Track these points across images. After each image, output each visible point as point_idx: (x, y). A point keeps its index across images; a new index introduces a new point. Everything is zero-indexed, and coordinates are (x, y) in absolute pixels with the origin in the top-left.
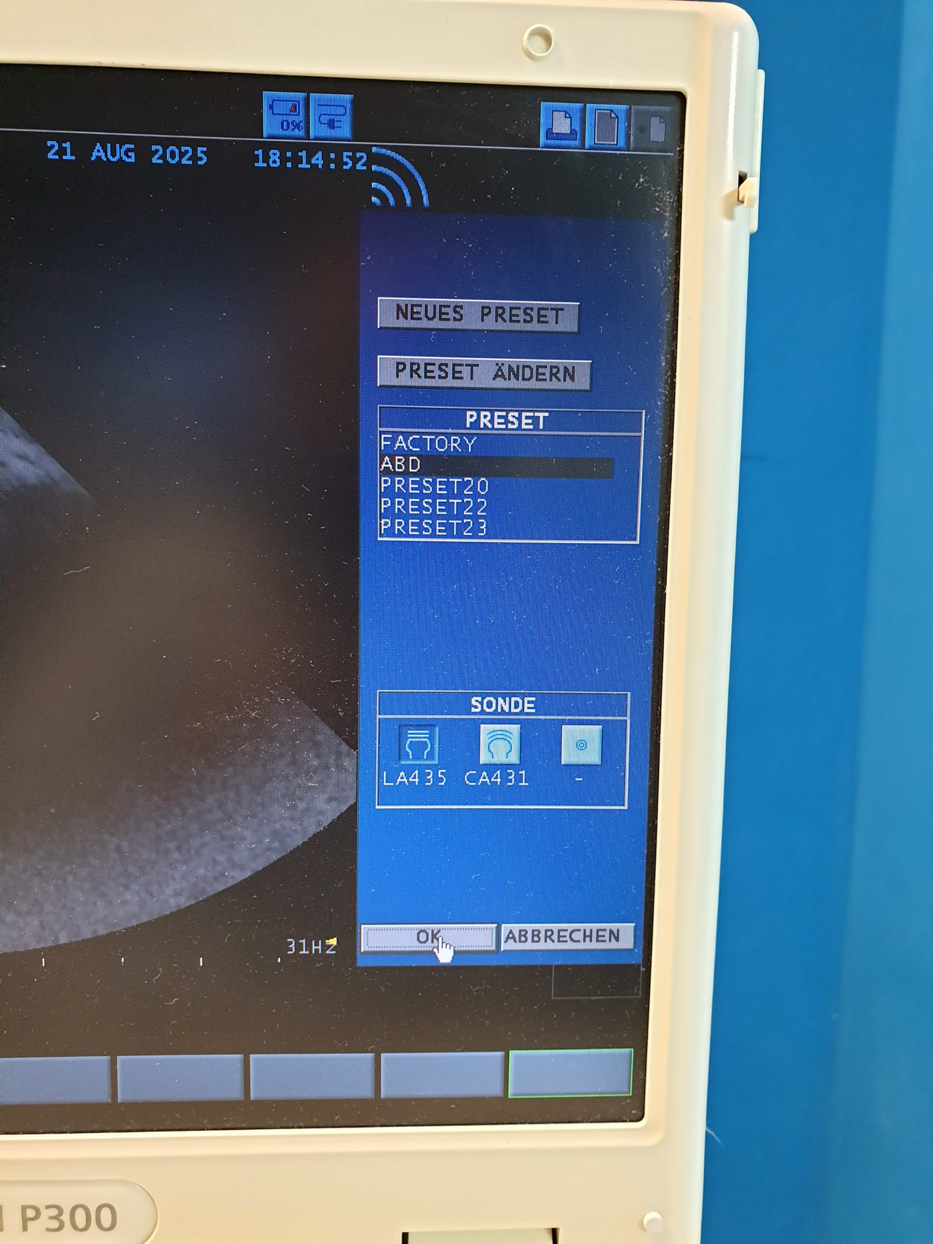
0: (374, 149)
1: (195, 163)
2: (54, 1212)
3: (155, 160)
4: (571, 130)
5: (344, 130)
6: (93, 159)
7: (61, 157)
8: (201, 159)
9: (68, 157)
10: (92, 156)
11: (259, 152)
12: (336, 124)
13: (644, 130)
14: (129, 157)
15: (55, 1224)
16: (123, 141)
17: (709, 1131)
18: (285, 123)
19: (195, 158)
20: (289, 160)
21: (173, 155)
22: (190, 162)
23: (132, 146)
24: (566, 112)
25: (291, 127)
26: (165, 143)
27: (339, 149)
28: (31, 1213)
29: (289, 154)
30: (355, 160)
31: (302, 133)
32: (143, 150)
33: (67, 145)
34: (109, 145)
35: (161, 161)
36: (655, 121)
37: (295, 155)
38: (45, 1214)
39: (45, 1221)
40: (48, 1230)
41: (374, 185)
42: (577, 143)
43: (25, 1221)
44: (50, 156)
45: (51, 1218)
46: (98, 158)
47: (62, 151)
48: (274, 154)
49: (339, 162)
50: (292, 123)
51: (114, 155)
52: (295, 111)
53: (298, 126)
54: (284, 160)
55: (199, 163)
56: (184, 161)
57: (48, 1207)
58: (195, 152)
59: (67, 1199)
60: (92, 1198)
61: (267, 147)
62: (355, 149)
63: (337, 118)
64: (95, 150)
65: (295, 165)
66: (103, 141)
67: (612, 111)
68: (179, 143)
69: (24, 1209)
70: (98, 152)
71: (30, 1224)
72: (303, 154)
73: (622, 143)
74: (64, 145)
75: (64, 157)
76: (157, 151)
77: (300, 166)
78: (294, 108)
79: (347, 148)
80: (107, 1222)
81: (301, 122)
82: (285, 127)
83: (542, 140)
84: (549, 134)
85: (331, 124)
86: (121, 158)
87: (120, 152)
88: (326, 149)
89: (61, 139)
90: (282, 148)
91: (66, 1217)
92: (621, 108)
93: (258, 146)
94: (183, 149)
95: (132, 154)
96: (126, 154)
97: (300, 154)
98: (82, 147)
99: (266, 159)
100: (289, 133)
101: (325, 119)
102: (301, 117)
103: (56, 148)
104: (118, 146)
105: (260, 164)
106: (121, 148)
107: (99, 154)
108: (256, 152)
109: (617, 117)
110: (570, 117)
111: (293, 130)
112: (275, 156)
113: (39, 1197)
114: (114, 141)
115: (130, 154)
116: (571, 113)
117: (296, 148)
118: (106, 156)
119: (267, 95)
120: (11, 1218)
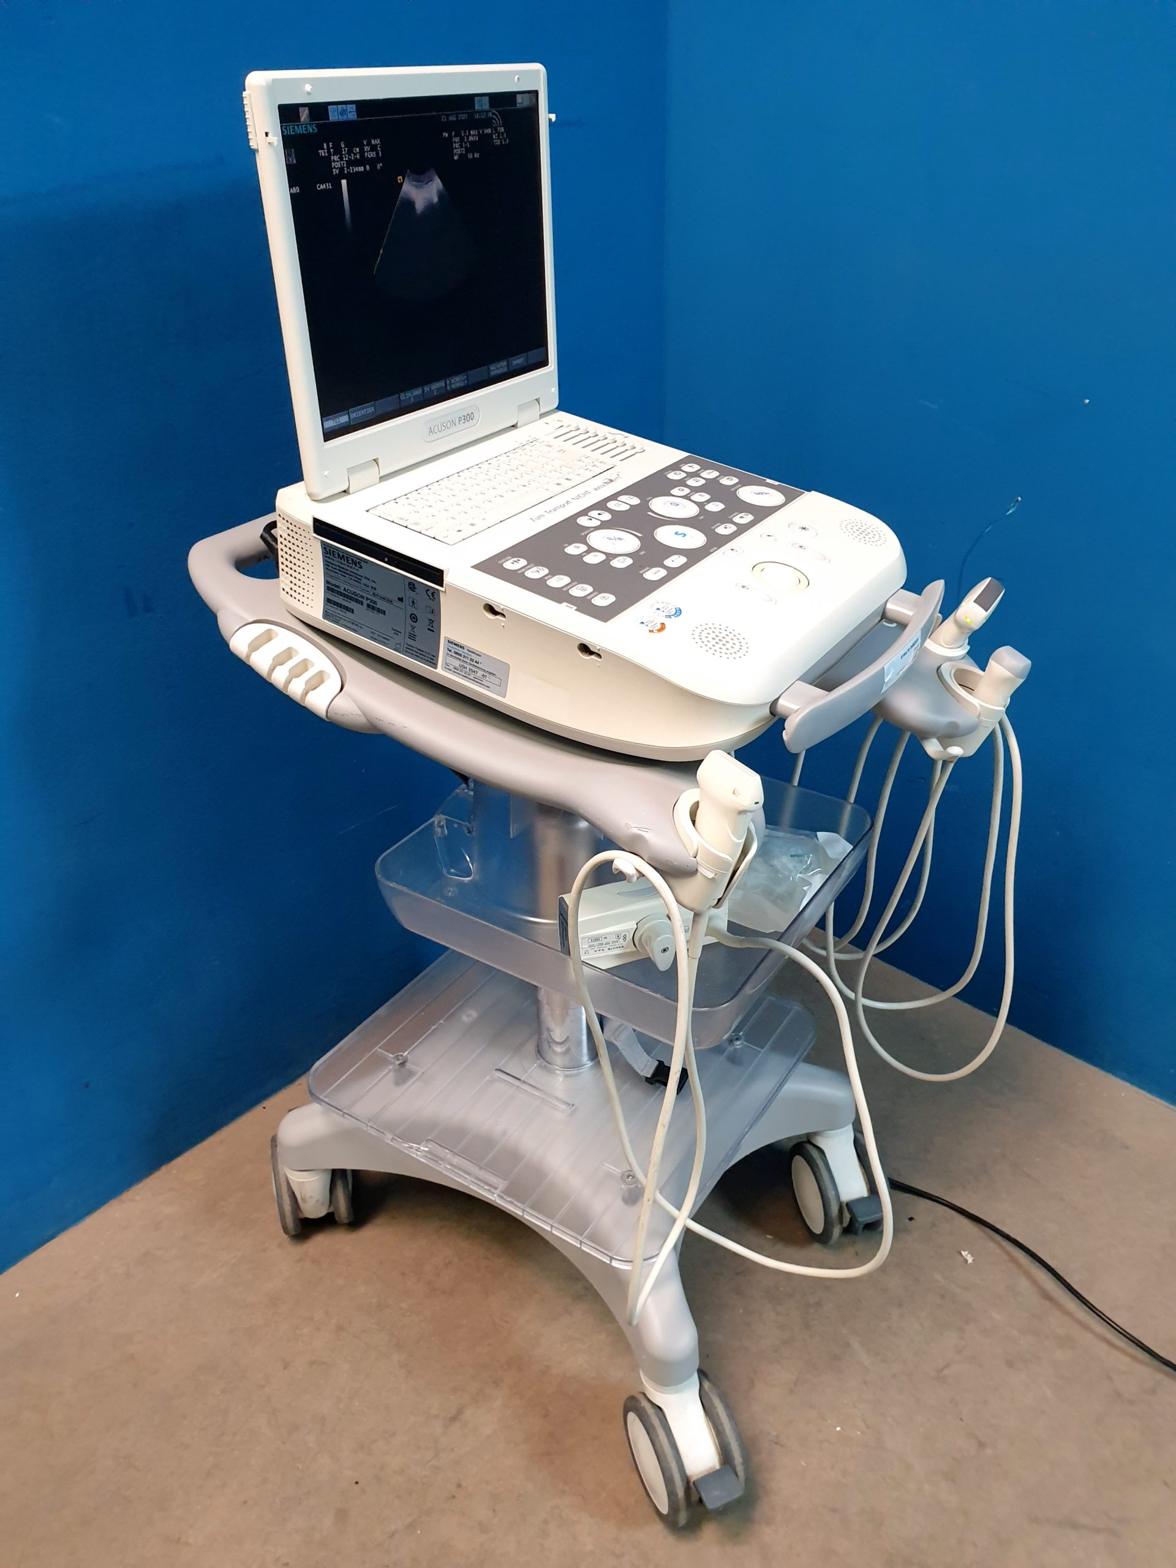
0: (493, 112)
2: (464, 417)
4: (521, 102)
5: (487, 107)
15: (464, 421)
16: (453, 115)
21: (461, 117)
23: (455, 116)
24: (520, 97)
26: (460, 114)
28: (460, 419)
29: (479, 115)
30: (490, 115)
31: (481, 108)
32: (458, 116)
34: (451, 116)
36: (534, 97)
38: (462, 418)
39: (462, 420)
40: (463, 423)
41: (494, 121)
42: (522, 105)
43: (459, 421)
48: (477, 115)
49: (488, 115)
50: (480, 106)
58: (466, 116)
61: (476, 113)
62: (490, 112)
65: (481, 118)
70: (450, 118)
72: (482, 114)
73: (529, 105)
78: (480, 102)
79: (488, 111)
83: (517, 106)
84: (519, 104)
88: (486, 112)
90: (479, 113)
91: (466, 418)
92: (530, 95)
93: (474, 113)
94: (463, 115)
96: (455, 118)
100: (479, 108)
101: (485, 104)
102: (481, 104)
105: (475, 118)
109: (528, 97)
119: (475, 98)
120: (457, 421)
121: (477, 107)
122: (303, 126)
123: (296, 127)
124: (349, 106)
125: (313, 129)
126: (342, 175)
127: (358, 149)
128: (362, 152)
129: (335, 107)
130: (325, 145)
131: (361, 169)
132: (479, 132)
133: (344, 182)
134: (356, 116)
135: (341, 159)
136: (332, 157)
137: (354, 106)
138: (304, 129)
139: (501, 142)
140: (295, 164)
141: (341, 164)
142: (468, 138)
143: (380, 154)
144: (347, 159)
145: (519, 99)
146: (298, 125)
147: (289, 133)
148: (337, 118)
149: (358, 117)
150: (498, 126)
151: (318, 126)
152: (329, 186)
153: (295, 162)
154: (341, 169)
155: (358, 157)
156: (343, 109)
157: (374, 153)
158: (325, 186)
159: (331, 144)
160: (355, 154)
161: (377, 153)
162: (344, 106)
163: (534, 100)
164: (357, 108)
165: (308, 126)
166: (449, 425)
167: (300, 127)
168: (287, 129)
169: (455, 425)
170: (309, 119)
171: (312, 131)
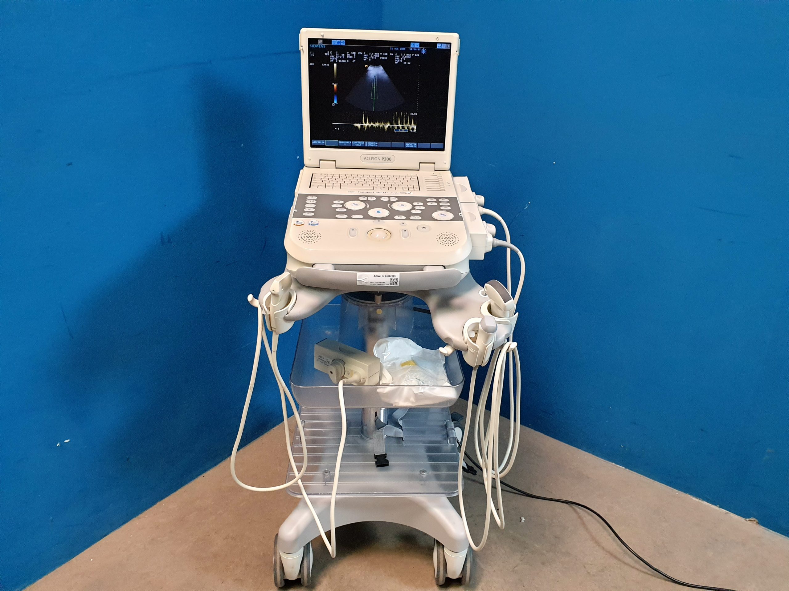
5: (418, 47)
8: (405, 49)
13: (447, 46)
32: (399, 48)
39: (384, 159)
40: (384, 161)
47: (392, 48)
50: (413, 46)
52: (414, 44)
59: (387, 157)
60: (389, 157)
61: (411, 48)
62: (419, 48)
65: (414, 50)
66: (396, 48)
68: (403, 48)
70: (395, 49)
73: (445, 48)
80: (390, 160)
84: (438, 47)
85: (417, 46)
88: (417, 48)
90: (412, 48)
92: (445, 44)
96: (397, 49)
105: (410, 50)
113: (384, 156)
117: (414, 48)
119: (411, 43)
120: (381, 159)
121: (411, 46)
123: (316, 46)
124: (342, 41)
126: (335, 61)
127: (344, 55)
128: (346, 56)
129: (335, 40)
130: (328, 52)
131: (345, 61)
132: (411, 55)
133: (335, 65)
134: (344, 44)
135: (335, 57)
136: (331, 56)
137: (344, 41)
138: (319, 46)
142: (404, 56)
143: (355, 57)
144: (338, 57)
145: (439, 45)
146: (317, 45)
148: (335, 44)
149: (346, 44)
151: (325, 46)
152: (328, 65)
153: (313, 56)
154: (335, 60)
155: (344, 57)
156: (339, 42)
157: (352, 57)
158: (326, 65)
159: (331, 52)
160: (342, 56)
161: (353, 57)
162: (340, 41)
163: (449, 46)
164: (345, 42)
165: (322, 46)
166: (376, 159)
167: (318, 45)
168: (312, 46)
169: (380, 160)
170: (322, 43)
171: (323, 47)
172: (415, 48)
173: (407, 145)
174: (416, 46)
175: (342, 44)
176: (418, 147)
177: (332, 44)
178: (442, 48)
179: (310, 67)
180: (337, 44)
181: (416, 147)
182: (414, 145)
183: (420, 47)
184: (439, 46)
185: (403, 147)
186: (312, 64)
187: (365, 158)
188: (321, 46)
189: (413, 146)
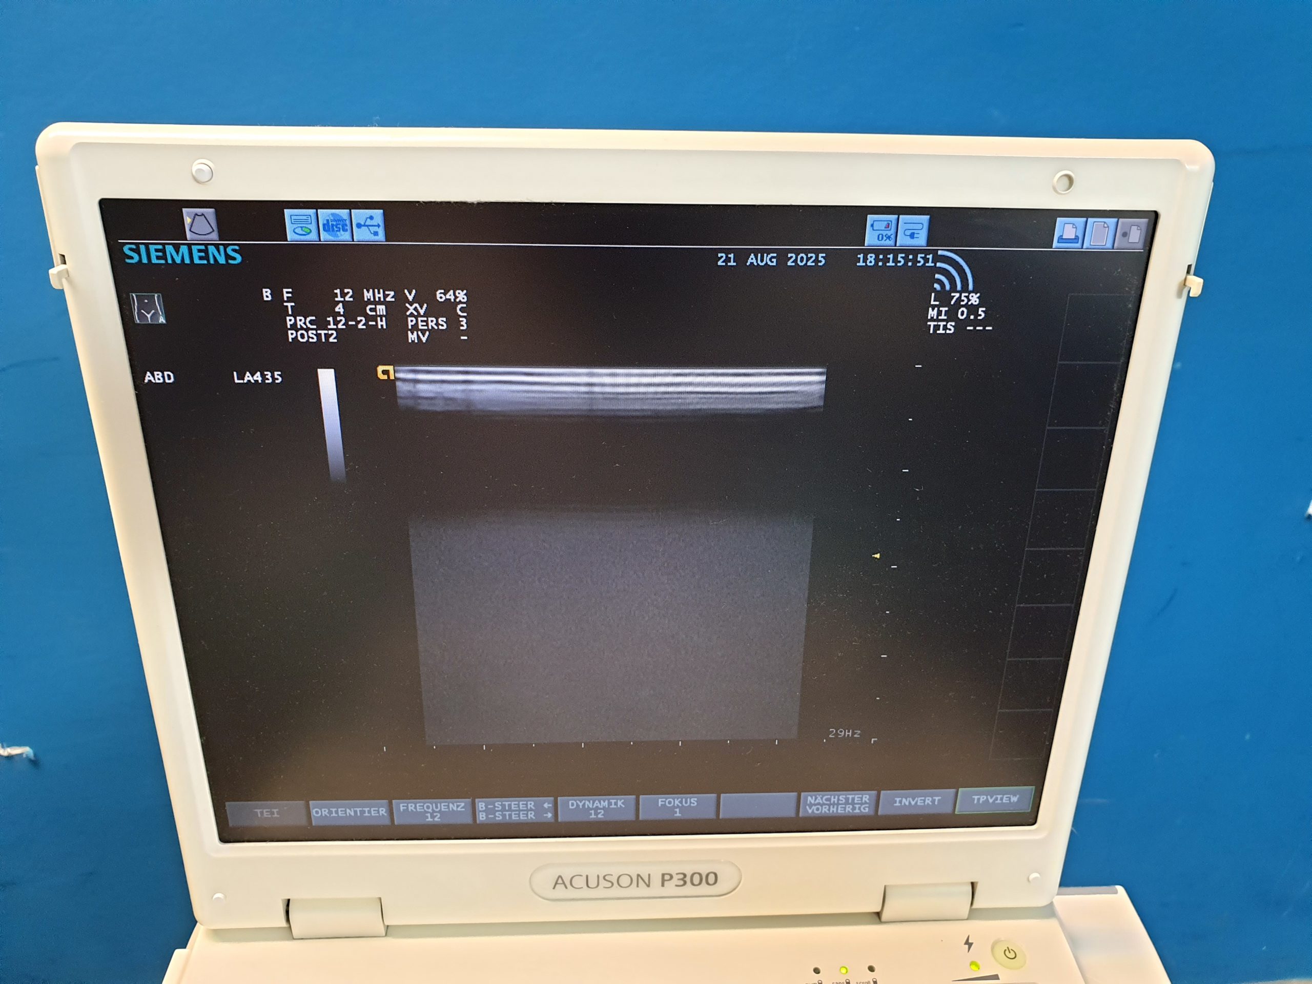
0: (940, 253)
1: (816, 264)
2: (682, 876)
3: (789, 263)
4: (1076, 236)
5: (921, 240)
6: (748, 264)
7: (726, 264)
8: (821, 261)
9: (732, 263)
10: (747, 262)
11: (861, 256)
12: (916, 236)
13: (1125, 235)
14: (773, 262)
15: (682, 883)
16: (769, 252)
17: (1073, 829)
18: (881, 236)
19: (817, 261)
20: (881, 260)
21: (802, 258)
22: (813, 264)
23: (775, 255)
24: (1074, 224)
25: (885, 238)
26: (797, 252)
27: (915, 252)
28: (667, 877)
29: (881, 257)
30: (927, 260)
31: (892, 242)
32: (782, 257)
33: (732, 256)
34: (759, 255)
35: (793, 264)
36: (1134, 228)
37: (885, 257)
38: (675, 877)
39: (675, 881)
40: (677, 886)
41: (937, 276)
42: (1079, 245)
43: (663, 881)
44: (720, 263)
45: (679, 879)
46: (752, 263)
47: (728, 260)
48: (871, 257)
49: (915, 261)
50: (885, 236)
51: (762, 261)
52: (888, 227)
53: (889, 238)
54: (877, 260)
55: (819, 264)
56: (809, 264)
57: (677, 874)
58: (817, 257)
59: (689, 869)
60: (704, 869)
61: (866, 252)
62: (927, 252)
63: (915, 231)
64: (750, 259)
65: (884, 264)
66: (756, 252)
67: (1105, 222)
68: (806, 252)
69: (663, 875)
70: (752, 259)
71: (666, 883)
72: (891, 256)
73: (1109, 245)
74: (729, 256)
75: (729, 264)
76: (792, 257)
77: (888, 264)
78: (888, 226)
79: (921, 251)
80: (712, 881)
81: (892, 235)
82: (880, 239)
83: (1055, 244)
84: (1061, 239)
85: (912, 236)
86: (767, 263)
87: (767, 258)
88: (907, 252)
89: (727, 252)
90: (877, 252)
91: (688, 879)
92: (1113, 221)
93: (860, 251)
94: (809, 255)
95: (774, 260)
96: (770, 260)
97: (888, 256)
98: (741, 257)
99: (865, 260)
100: (883, 242)
101: (908, 233)
102: (893, 231)
103: (724, 258)
104: (765, 255)
105: (861, 264)
106: (767, 256)
107: (752, 261)
108: (859, 256)
109: (1108, 227)
110: (1076, 228)
111: (886, 240)
112: (871, 258)
113: (673, 869)
114: (763, 252)
115: (773, 260)
116: (1077, 225)
117: (886, 252)
118: (757, 262)
119: (870, 218)
120: (656, 880)
121: (870, 239)
122: (194, 248)
123: (170, 249)
124: (359, 215)
125: (228, 257)
127: (381, 309)
128: (397, 315)
129: (312, 212)
130: (267, 291)
134: (381, 238)
136: (289, 320)
137: (378, 214)
138: (196, 255)
139: (960, 324)
140: (162, 324)
141: (318, 336)
143: (464, 321)
144: (340, 326)
145: (1065, 229)
146: (177, 248)
147: (145, 261)
148: (312, 235)
149: (389, 237)
150: (954, 288)
151: (242, 250)
152: (274, 377)
153: (162, 320)
155: (381, 323)
156: (339, 220)
157: (442, 320)
158: (258, 377)
159: (286, 293)
160: (374, 318)
161: (453, 321)
162: (344, 213)
163: (1136, 237)
164: (386, 216)
165: (212, 249)
166: (625, 881)
167: (184, 249)
168: (137, 251)
169: (648, 886)
170: (215, 236)
171: (222, 260)
172: (896, 252)
173: (811, 805)
174: (903, 241)
175: (362, 236)
176: (880, 812)
177: (292, 236)
178: (1090, 244)
179: (143, 393)
180: (326, 237)
181: (866, 810)
182: (853, 803)
183: (929, 243)
184: (1069, 233)
185: (791, 813)
186: (158, 375)
187: (559, 881)
188: (206, 251)
189: (849, 809)
